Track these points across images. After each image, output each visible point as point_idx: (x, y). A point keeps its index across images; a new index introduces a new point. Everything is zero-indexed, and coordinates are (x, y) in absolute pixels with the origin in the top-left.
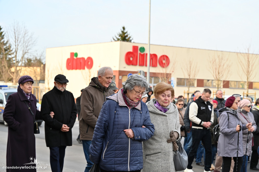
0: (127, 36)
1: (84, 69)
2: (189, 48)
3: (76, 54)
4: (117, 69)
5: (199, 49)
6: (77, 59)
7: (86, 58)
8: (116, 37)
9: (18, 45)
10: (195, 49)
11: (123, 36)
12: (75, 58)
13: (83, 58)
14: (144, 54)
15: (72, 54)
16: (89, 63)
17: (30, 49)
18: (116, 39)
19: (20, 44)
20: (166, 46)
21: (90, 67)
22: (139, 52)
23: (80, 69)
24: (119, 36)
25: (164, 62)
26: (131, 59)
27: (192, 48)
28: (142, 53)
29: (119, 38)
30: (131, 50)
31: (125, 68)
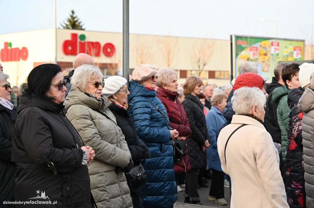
0: (77, 21)
1: (19, 60)
2: (138, 35)
3: (11, 44)
5: (150, 35)
6: (12, 49)
7: (21, 48)
8: (64, 22)
10: (146, 35)
11: (72, 22)
12: (9, 48)
13: (18, 49)
14: (85, 43)
15: (6, 44)
16: (24, 54)
18: (65, 25)
20: (111, 33)
21: (25, 58)
22: (79, 40)
23: (15, 60)
24: (68, 21)
25: (109, 50)
26: (70, 48)
27: (142, 35)
28: (83, 42)
29: (68, 23)
30: (69, 38)
31: (63, 58)
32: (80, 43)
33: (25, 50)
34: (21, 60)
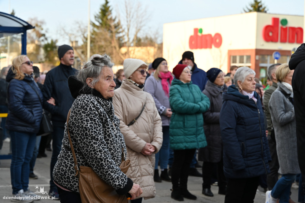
0: (261, 6)
1: (211, 47)
3: (201, 31)
4: (253, 47)
6: (203, 36)
7: (213, 35)
9: (130, 21)
11: (256, 7)
12: (199, 34)
13: (210, 35)
14: (286, 28)
15: (196, 30)
16: (218, 41)
17: (144, 25)
19: (133, 20)
21: (218, 45)
22: (280, 25)
23: (206, 47)
26: (271, 34)
28: (284, 27)
30: (270, 23)
31: (263, 45)
32: (282, 28)
33: (218, 36)
34: (213, 46)
